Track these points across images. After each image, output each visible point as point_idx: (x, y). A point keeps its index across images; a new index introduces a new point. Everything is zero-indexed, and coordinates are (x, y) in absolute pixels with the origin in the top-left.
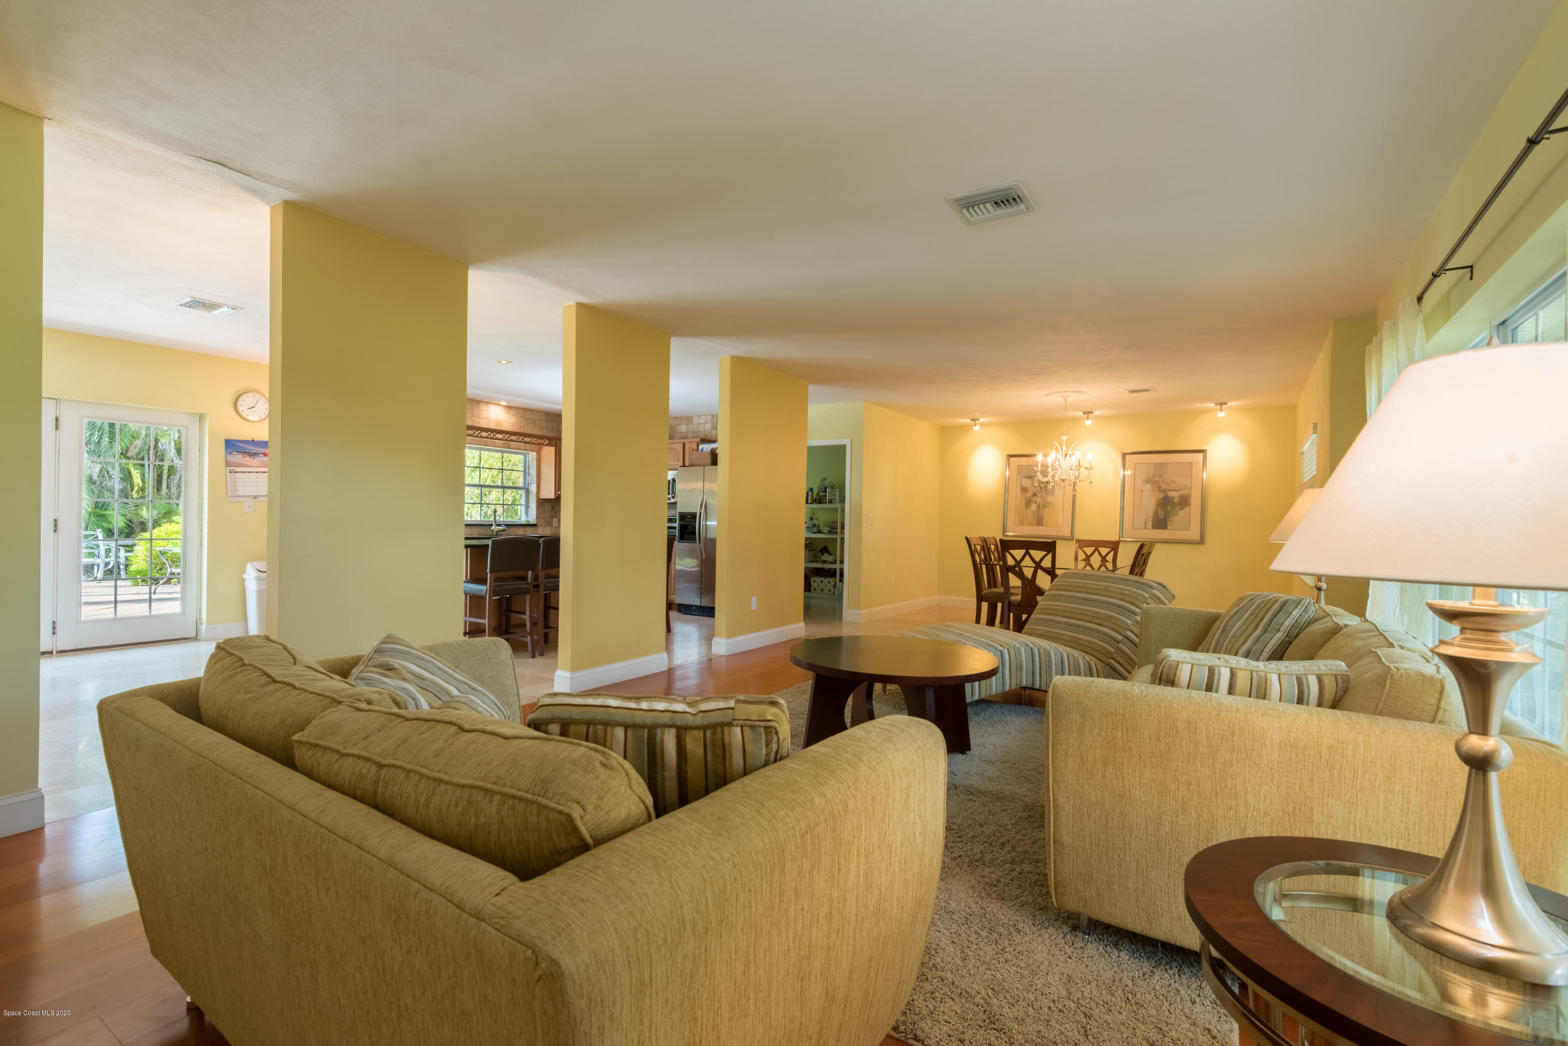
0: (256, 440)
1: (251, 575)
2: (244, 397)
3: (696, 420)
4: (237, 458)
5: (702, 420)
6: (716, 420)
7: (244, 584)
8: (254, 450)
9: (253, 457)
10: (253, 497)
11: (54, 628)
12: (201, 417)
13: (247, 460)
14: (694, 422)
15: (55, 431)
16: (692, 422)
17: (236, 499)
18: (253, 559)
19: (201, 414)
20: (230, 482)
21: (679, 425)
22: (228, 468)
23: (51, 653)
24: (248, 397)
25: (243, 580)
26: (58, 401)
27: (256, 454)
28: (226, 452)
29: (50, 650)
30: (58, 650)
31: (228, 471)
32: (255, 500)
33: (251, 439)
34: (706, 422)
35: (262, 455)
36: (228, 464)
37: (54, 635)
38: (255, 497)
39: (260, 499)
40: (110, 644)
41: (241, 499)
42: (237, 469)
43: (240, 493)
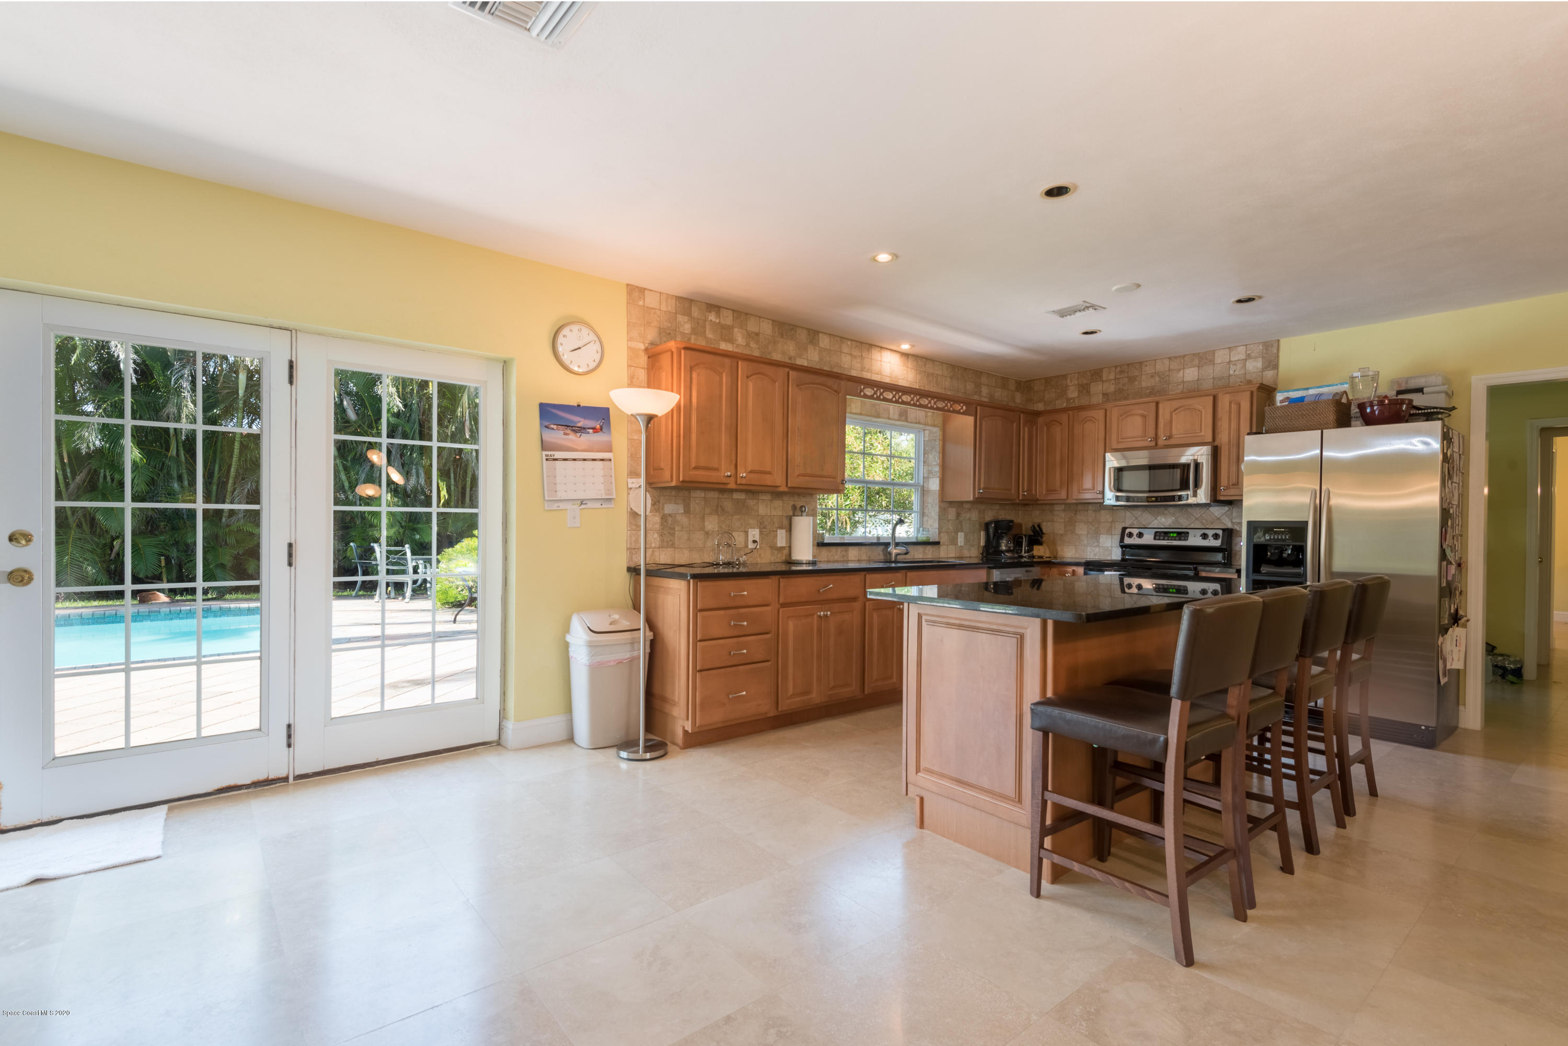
0: (582, 405)
1: (578, 638)
2: (565, 331)
3: (1221, 357)
4: (557, 436)
5: (1239, 355)
6: (1275, 351)
7: (568, 652)
8: (579, 422)
9: (578, 435)
10: (579, 502)
11: (289, 736)
12: (506, 364)
13: (572, 438)
14: (1218, 360)
15: (289, 385)
16: (1212, 362)
17: (555, 506)
18: (583, 608)
19: (505, 362)
20: (547, 476)
21: (1179, 370)
22: (545, 453)
23: (286, 779)
24: (571, 331)
25: (567, 645)
26: (294, 332)
27: (582, 430)
28: (541, 424)
29: (284, 775)
30: (297, 773)
31: (544, 458)
32: (583, 506)
33: (576, 405)
34: (1249, 357)
35: (591, 431)
36: (544, 446)
37: (291, 749)
38: (582, 502)
39: (590, 505)
40: (374, 760)
41: (563, 506)
42: (558, 455)
43: (561, 495)
